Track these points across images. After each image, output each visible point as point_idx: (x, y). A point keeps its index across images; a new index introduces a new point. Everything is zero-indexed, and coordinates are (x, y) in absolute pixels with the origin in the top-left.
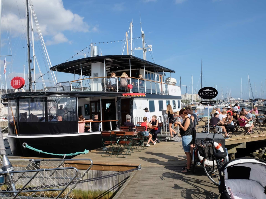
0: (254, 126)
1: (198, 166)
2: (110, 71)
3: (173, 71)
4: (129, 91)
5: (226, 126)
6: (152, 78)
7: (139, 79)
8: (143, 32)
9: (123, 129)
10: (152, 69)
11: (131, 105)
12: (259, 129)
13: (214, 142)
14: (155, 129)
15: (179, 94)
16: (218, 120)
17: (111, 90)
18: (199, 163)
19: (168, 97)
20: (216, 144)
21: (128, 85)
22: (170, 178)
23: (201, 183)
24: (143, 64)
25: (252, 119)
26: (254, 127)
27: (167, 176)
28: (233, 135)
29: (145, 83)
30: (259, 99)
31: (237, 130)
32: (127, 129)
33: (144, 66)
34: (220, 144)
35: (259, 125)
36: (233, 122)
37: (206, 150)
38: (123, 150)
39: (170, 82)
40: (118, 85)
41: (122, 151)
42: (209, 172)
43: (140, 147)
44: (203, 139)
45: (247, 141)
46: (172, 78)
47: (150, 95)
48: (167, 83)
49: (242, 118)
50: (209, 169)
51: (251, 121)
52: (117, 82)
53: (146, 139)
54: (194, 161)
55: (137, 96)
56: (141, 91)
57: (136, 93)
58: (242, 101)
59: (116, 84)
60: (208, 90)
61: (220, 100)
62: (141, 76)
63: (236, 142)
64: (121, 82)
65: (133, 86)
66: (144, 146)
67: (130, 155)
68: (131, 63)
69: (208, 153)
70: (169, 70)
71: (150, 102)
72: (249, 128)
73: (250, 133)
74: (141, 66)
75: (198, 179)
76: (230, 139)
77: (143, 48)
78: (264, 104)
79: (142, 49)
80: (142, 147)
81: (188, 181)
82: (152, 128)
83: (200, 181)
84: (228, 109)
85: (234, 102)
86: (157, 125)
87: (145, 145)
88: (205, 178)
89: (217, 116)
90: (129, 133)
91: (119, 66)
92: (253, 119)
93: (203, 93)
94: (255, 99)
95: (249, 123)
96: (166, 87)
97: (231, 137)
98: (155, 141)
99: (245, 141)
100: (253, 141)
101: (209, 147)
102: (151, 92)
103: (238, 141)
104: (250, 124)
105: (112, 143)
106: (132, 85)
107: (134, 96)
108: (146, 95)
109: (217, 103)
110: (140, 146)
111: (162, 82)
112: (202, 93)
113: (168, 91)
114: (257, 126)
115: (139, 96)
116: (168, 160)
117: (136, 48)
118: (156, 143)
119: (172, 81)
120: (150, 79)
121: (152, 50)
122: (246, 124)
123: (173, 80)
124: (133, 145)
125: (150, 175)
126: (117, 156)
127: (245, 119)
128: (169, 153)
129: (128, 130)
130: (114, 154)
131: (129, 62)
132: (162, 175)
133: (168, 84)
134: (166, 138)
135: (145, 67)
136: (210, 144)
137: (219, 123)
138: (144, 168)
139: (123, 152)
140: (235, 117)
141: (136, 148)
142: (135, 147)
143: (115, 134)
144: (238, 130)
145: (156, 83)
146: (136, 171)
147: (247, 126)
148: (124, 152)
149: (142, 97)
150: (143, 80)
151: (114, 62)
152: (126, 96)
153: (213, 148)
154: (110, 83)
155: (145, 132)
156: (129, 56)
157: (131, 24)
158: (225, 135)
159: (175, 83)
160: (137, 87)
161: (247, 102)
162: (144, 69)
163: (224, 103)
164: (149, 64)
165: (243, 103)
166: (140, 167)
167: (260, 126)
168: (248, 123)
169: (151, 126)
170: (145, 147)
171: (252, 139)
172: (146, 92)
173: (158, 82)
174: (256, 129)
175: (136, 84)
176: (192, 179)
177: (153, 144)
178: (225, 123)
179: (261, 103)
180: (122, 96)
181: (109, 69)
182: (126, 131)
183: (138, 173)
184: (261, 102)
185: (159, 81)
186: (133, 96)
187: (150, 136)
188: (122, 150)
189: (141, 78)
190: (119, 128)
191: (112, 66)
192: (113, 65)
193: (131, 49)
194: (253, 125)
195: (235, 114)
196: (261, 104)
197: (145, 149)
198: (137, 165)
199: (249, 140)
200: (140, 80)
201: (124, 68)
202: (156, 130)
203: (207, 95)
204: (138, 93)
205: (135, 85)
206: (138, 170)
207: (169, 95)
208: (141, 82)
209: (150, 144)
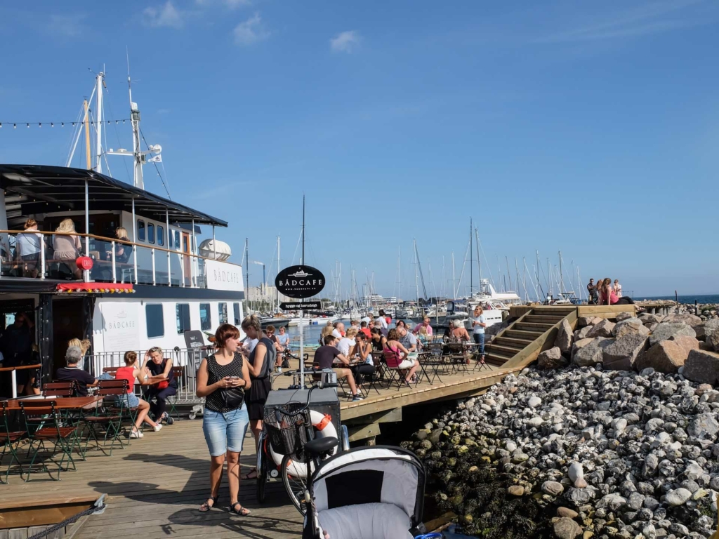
0: (421, 364)
1: (273, 480)
2: (23, 214)
3: (220, 222)
4: (82, 277)
5: (353, 369)
6: (158, 239)
7: (116, 243)
8: (134, 106)
9: (53, 389)
10: (159, 212)
11: (87, 317)
12: (431, 372)
13: (309, 412)
14: (160, 385)
15: (238, 286)
16: (335, 352)
17: (20, 272)
18: (275, 473)
19: (204, 294)
20: (316, 417)
21: (77, 257)
22: (192, 526)
23: (278, 528)
24: (131, 199)
25: (415, 347)
26: (419, 368)
27: (183, 519)
28: (371, 390)
29: (135, 252)
30: (438, 298)
31: (382, 376)
32: (68, 389)
33: (131, 203)
34: (327, 415)
35: (433, 362)
36: (370, 357)
37: (290, 435)
38: (50, 457)
39: (214, 252)
40: (46, 259)
41: (49, 460)
42: (299, 494)
43: (109, 442)
44: (278, 405)
45: (405, 403)
46: (217, 242)
47: (149, 290)
48: (205, 254)
49: (392, 346)
50: (297, 486)
51: (414, 351)
52: (40, 248)
53: (130, 416)
54: (260, 467)
55: (108, 291)
56: (123, 276)
57: (106, 281)
58: (400, 303)
59: (38, 255)
60: (302, 274)
61: (348, 302)
62: (122, 233)
63: (379, 406)
64: (56, 247)
65: (94, 260)
66: (122, 437)
67: (74, 469)
68: (89, 191)
69: (294, 442)
70: (209, 220)
71: (148, 307)
72: (409, 369)
73: (411, 382)
74: (123, 202)
75: (270, 516)
76: (362, 402)
77: (135, 151)
78: (448, 311)
79: (132, 155)
80: (117, 442)
81: (243, 527)
82: (153, 381)
83: (275, 523)
84: (363, 324)
85: (382, 306)
86: (165, 375)
87: (127, 435)
88: (289, 512)
89: (333, 344)
90: (73, 403)
91: (55, 200)
92: (418, 347)
93: (287, 283)
94: (430, 299)
95: (408, 357)
96: (202, 266)
97: (365, 395)
98: (158, 422)
99: (399, 405)
100: (417, 402)
101: (297, 426)
102: (154, 280)
103: (384, 405)
104: (411, 360)
105: (10, 439)
106: (93, 257)
107: (97, 291)
108: (134, 287)
109: (342, 310)
110: (109, 438)
111: (191, 253)
112: (284, 282)
113: (206, 278)
114: (427, 365)
115: (113, 290)
116: (193, 474)
117: (111, 150)
118: (161, 426)
119: (217, 250)
120: (152, 240)
121: (161, 161)
122: (401, 361)
123: (220, 246)
124: (88, 436)
125: (130, 526)
126: (26, 479)
127: (398, 347)
128: (196, 453)
129: (71, 392)
130: (16, 473)
131: (84, 188)
132: (169, 518)
133: (207, 256)
134: (192, 409)
135: (135, 207)
136: (299, 417)
137: (335, 361)
138: (113, 506)
139: (52, 461)
140: (378, 344)
141: (95, 447)
142: (94, 443)
143: (22, 409)
144: (385, 378)
145: (169, 253)
146: (88, 516)
147: (404, 365)
148: (55, 462)
149: (124, 295)
150: (130, 245)
151: (34, 188)
152: (70, 291)
153: (306, 429)
154: (18, 252)
155: (125, 396)
156: (84, 173)
157: (100, 77)
158: (352, 391)
159: (226, 254)
160: (108, 265)
161: (411, 305)
162: (131, 212)
163: (360, 309)
164: (148, 200)
165: (403, 308)
166: (100, 505)
167: (433, 364)
168: (405, 358)
169: (146, 376)
170: (125, 442)
171: (415, 397)
172: (136, 278)
173: (178, 250)
174: (425, 373)
175: (107, 254)
176: (254, 519)
177: (153, 431)
178: (351, 359)
179: (442, 308)
180: (57, 290)
181: (19, 206)
182: (64, 396)
183: (91, 523)
184: (443, 306)
185: (181, 250)
186: (93, 290)
187: (142, 408)
188: (48, 455)
189: (124, 239)
190: (42, 389)
191: (30, 198)
192: (31, 194)
193: (99, 153)
194: (418, 363)
195: (377, 336)
196: (442, 311)
197: (125, 447)
198: (94, 499)
199: (408, 399)
200: (119, 244)
201: (71, 205)
202: (163, 389)
203: (298, 286)
204: (111, 281)
205: (101, 258)
206: (95, 513)
207: (209, 288)
208: (122, 251)
209: (142, 432)
